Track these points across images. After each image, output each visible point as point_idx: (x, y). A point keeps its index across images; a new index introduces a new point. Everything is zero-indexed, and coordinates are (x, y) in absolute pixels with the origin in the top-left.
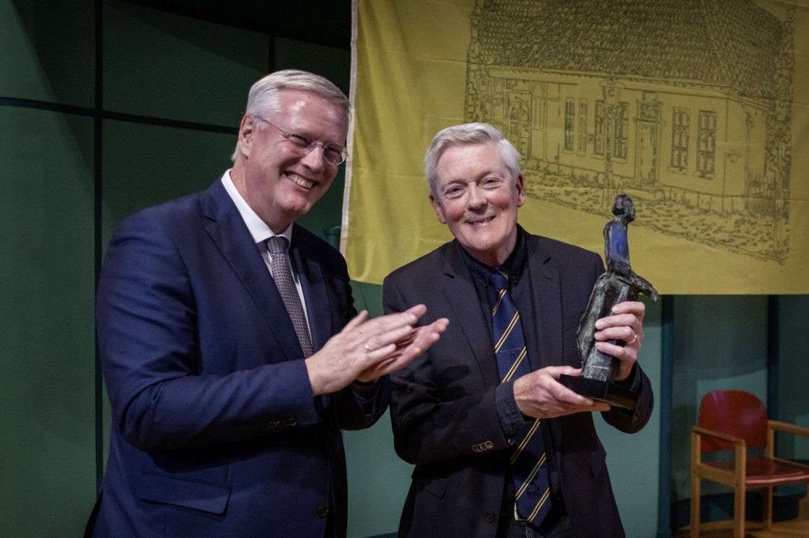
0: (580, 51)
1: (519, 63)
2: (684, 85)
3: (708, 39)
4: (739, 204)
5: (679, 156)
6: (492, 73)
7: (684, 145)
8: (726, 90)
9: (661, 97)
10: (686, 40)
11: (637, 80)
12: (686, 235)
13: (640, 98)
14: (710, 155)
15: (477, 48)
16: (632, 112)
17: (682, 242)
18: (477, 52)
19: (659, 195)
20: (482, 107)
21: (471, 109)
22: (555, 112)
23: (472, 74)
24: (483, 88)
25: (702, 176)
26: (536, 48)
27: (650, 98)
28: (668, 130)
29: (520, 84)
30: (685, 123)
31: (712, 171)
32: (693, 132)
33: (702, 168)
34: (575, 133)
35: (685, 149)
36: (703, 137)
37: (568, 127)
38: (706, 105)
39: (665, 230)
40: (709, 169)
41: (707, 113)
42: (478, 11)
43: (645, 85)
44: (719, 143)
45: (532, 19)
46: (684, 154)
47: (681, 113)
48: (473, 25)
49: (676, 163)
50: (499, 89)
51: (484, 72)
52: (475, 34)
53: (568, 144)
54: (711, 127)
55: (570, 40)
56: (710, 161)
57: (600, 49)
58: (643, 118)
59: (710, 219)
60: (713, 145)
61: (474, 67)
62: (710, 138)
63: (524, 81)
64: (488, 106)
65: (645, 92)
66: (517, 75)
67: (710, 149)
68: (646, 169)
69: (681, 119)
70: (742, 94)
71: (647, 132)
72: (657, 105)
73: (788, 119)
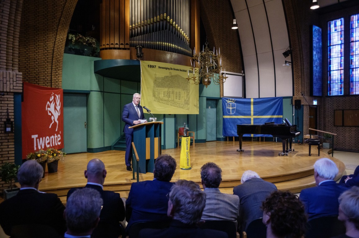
1: (158, 87)
2: (177, 89)
4: (183, 103)
6: (156, 88)
7: (177, 96)
8: (182, 89)
10: (177, 83)
12: (177, 107)
14: (180, 97)
15: (154, 85)
16: (171, 92)
20: (155, 92)
21: (153, 92)
22: (163, 93)
24: (155, 90)
25: (179, 100)
26: (160, 85)
28: (175, 95)
29: (159, 89)
32: (178, 94)
34: (165, 95)
37: (164, 94)
38: (180, 91)
39: (175, 106)
42: (154, 81)
43: (172, 89)
44: (181, 96)
45: (160, 82)
47: (177, 92)
48: (154, 83)
49: (176, 98)
53: (164, 96)
54: (180, 94)
55: (164, 84)
57: (167, 85)
58: (172, 93)
59: (180, 105)
61: (154, 88)
68: (173, 99)
70: (184, 89)
71: (173, 95)
72: (174, 91)
73: (189, 92)
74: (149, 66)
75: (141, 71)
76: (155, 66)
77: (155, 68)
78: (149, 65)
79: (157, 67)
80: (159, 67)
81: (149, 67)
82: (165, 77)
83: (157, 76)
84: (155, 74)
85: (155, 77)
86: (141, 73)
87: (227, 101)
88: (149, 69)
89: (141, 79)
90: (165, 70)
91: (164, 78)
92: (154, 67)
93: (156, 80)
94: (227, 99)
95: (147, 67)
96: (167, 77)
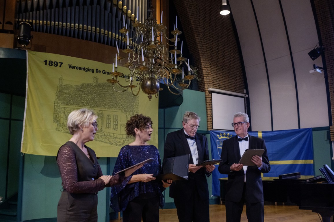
0: (83, 101)
1: (68, 104)
2: (110, 109)
3: (116, 99)
5: (108, 125)
6: (61, 106)
7: (110, 122)
8: (121, 110)
9: (103, 112)
10: (110, 99)
11: (98, 108)
12: (110, 143)
13: (98, 112)
14: (117, 125)
15: (57, 100)
17: (110, 145)
18: (57, 101)
19: (103, 134)
20: (58, 114)
21: (55, 114)
23: (56, 106)
24: (58, 109)
25: (115, 130)
26: (72, 100)
27: (101, 112)
28: (106, 119)
29: (68, 109)
30: (110, 118)
31: (117, 128)
32: (112, 120)
33: (114, 128)
35: (110, 124)
36: (115, 121)
38: (115, 114)
39: (105, 142)
40: (116, 128)
41: (116, 115)
42: (58, 92)
44: (119, 122)
45: (71, 94)
46: (110, 125)
47: (109, 116)
48: (56, 95)
49: (107, 127)
50: (62, 109)
51: (58, 106)
52: (57, 97)
54: (117, 118)
55: (80, 99)
56: (116, 126)
57: (88, 101)
59: (117, 140)
60: (117, 123)
61: (56, 105)
62: (116, 121)
63: (69, 108)
64: (59, 114)
65: (99, 110)
66: (67, 107)
67: (117, 124)
68: (100, 128)
69: (109, 117)
70: (125, 111)
71: (100, 120)
72: (102, 114)
74: (48, 63)
75: (27, 72)
76: (62, 63)
77: (60, 66)
78: (46, 61)
79: (65, 66)
80: (71, 67)
81: (46, 64)
82: (83, 85)
83: (65, 83)
84: (60, 79)
85: (61, 85)
86: (27, 75)
87: (218, 136)
88: (47, 68)
89: (27, 87)
90: (84, 72)
91: (81, 88)
92: (59, 64)
93: (61, 91)
94: (219, 134)
95: (43, 65)
96: (88, 85)
